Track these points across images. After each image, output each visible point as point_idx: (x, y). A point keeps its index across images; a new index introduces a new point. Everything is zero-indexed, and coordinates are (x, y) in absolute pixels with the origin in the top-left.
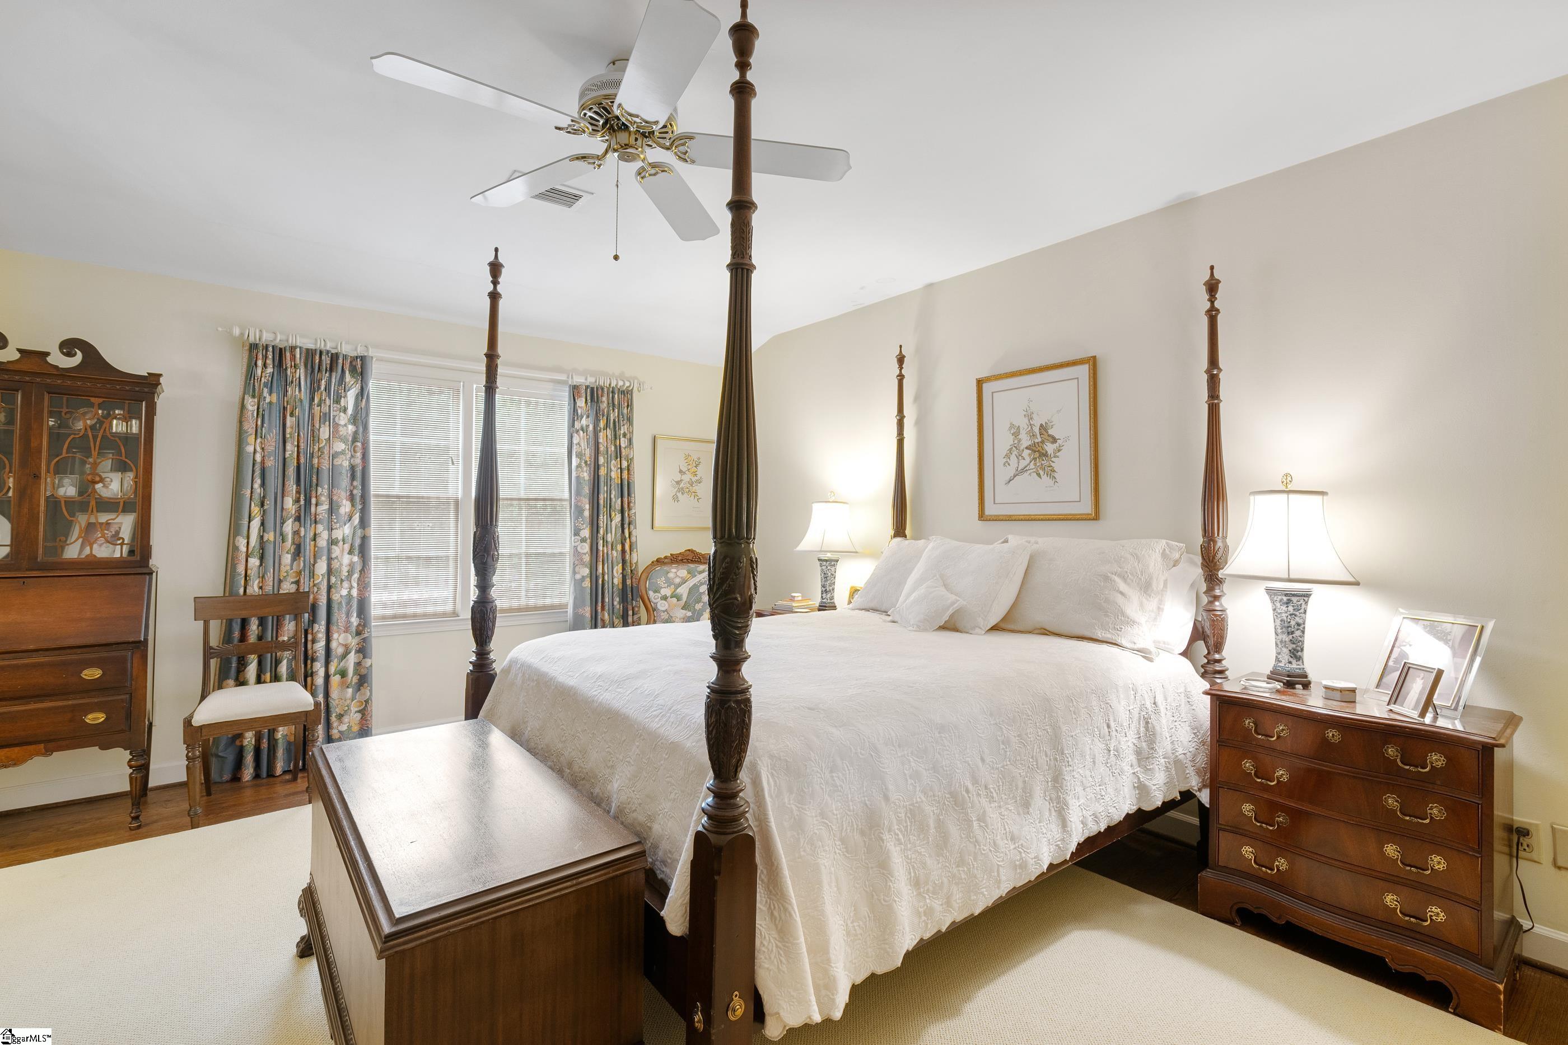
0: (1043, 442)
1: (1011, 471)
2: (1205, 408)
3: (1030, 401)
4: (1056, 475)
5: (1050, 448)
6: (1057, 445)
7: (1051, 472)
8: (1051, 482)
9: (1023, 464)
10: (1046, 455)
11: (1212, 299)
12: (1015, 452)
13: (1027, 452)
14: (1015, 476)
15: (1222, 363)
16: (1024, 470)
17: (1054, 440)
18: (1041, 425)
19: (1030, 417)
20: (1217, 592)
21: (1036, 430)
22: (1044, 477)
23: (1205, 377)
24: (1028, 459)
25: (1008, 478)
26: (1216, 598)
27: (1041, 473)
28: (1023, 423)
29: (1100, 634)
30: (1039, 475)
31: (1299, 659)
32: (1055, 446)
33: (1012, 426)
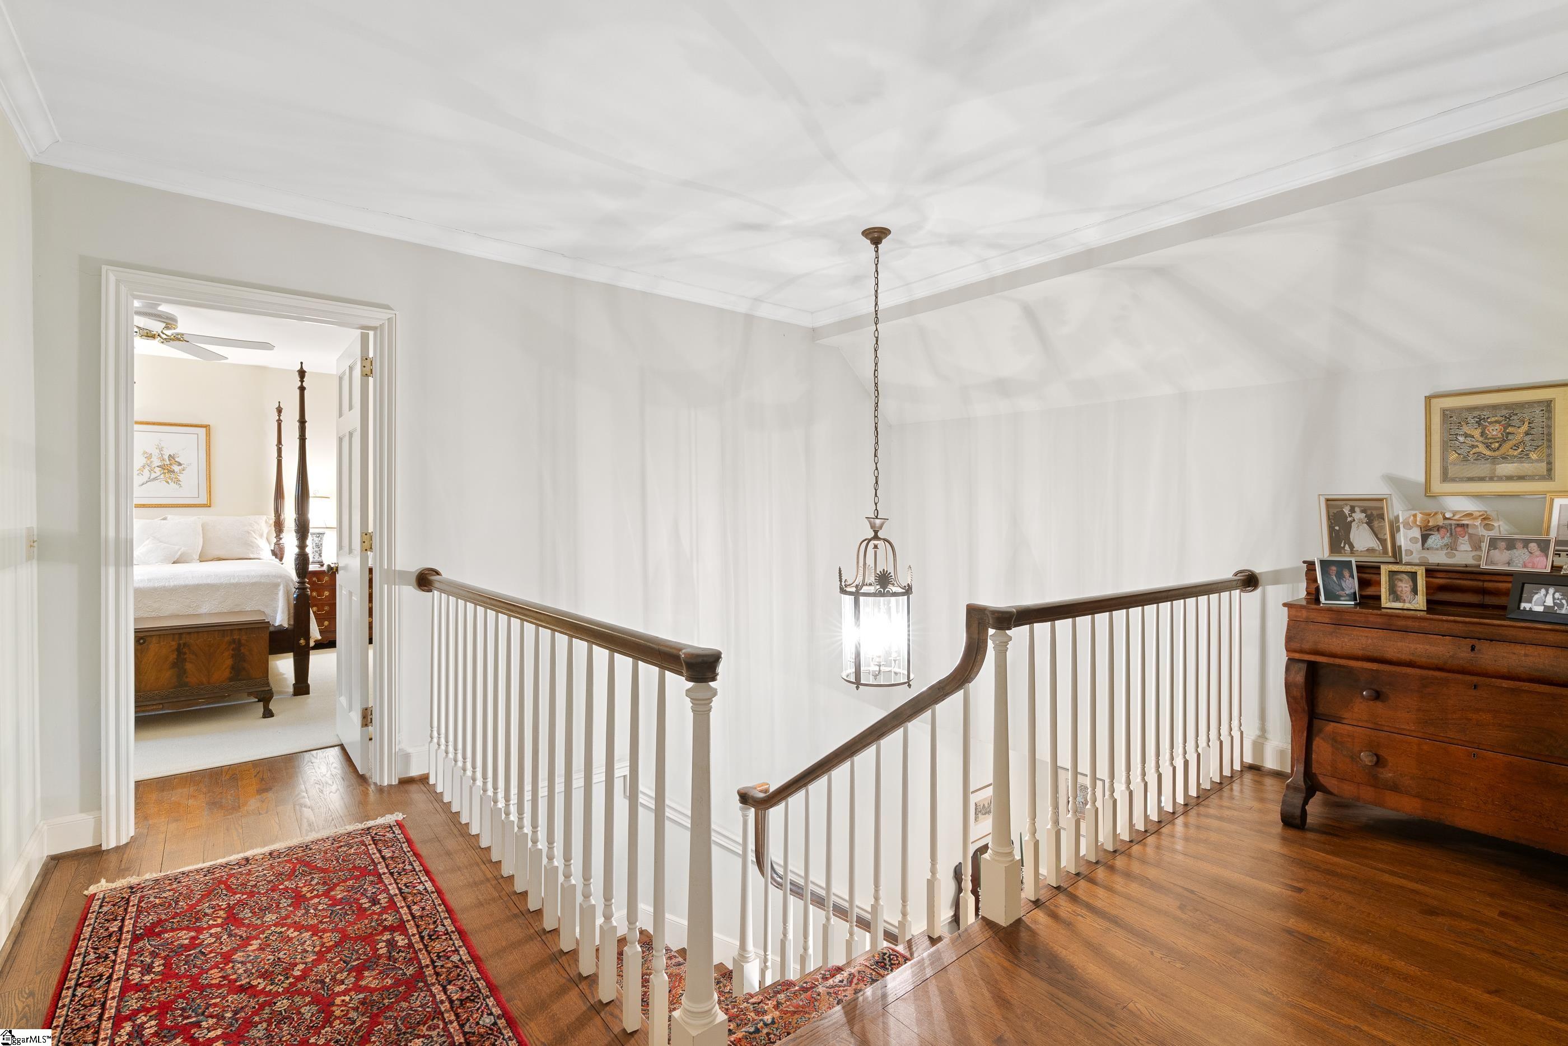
0: (171, 464)
1: (145, 478)
2: (276, 461)
3: (160, 440)
4: (180, 483)
5: (176, 468)
6: (182, 467)
7: (177, 482)
8: (177, 487)
9: (153, 476)
10: (173, 472)
11: (279, 415)
12: (147, 468)
13: (157, 470)
14: (147, 482)
15: (283, 442)
16: (155, 479)
17: (180, 464)
18: (170, 455)
19: (161, 450)
20: (281, 536)
21: (166, 457)
22: (172, 484)
23: (276, 448)
24: (158, 473)
25: (142, 483)
26: (281, 539)
27: (170, 481)
28: (156, 452)
29: (252, 556)
30: (168, 482)
31: (321, 556)
32: (180, 467)
33: (145, 453)
